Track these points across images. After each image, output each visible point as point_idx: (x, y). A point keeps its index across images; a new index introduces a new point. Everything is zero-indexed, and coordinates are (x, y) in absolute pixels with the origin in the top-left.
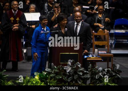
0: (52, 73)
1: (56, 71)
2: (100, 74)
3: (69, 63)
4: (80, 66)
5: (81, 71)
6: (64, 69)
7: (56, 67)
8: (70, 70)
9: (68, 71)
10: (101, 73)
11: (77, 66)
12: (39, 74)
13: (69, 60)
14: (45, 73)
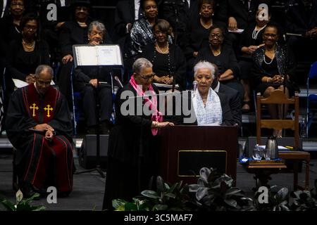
0: (159, 203)
1: (169, 195)
2: (283, 204)
3: (203, 177)
4: (230, 185)
5: (234, 197)
6: (191, 190)
7: (167, 187)
8: (206, 195)
9: (200, 197)
10: (285, 203)
11: (223, 183)
12: (124, 204)
13: (203, 169)
14: (141, 202)
